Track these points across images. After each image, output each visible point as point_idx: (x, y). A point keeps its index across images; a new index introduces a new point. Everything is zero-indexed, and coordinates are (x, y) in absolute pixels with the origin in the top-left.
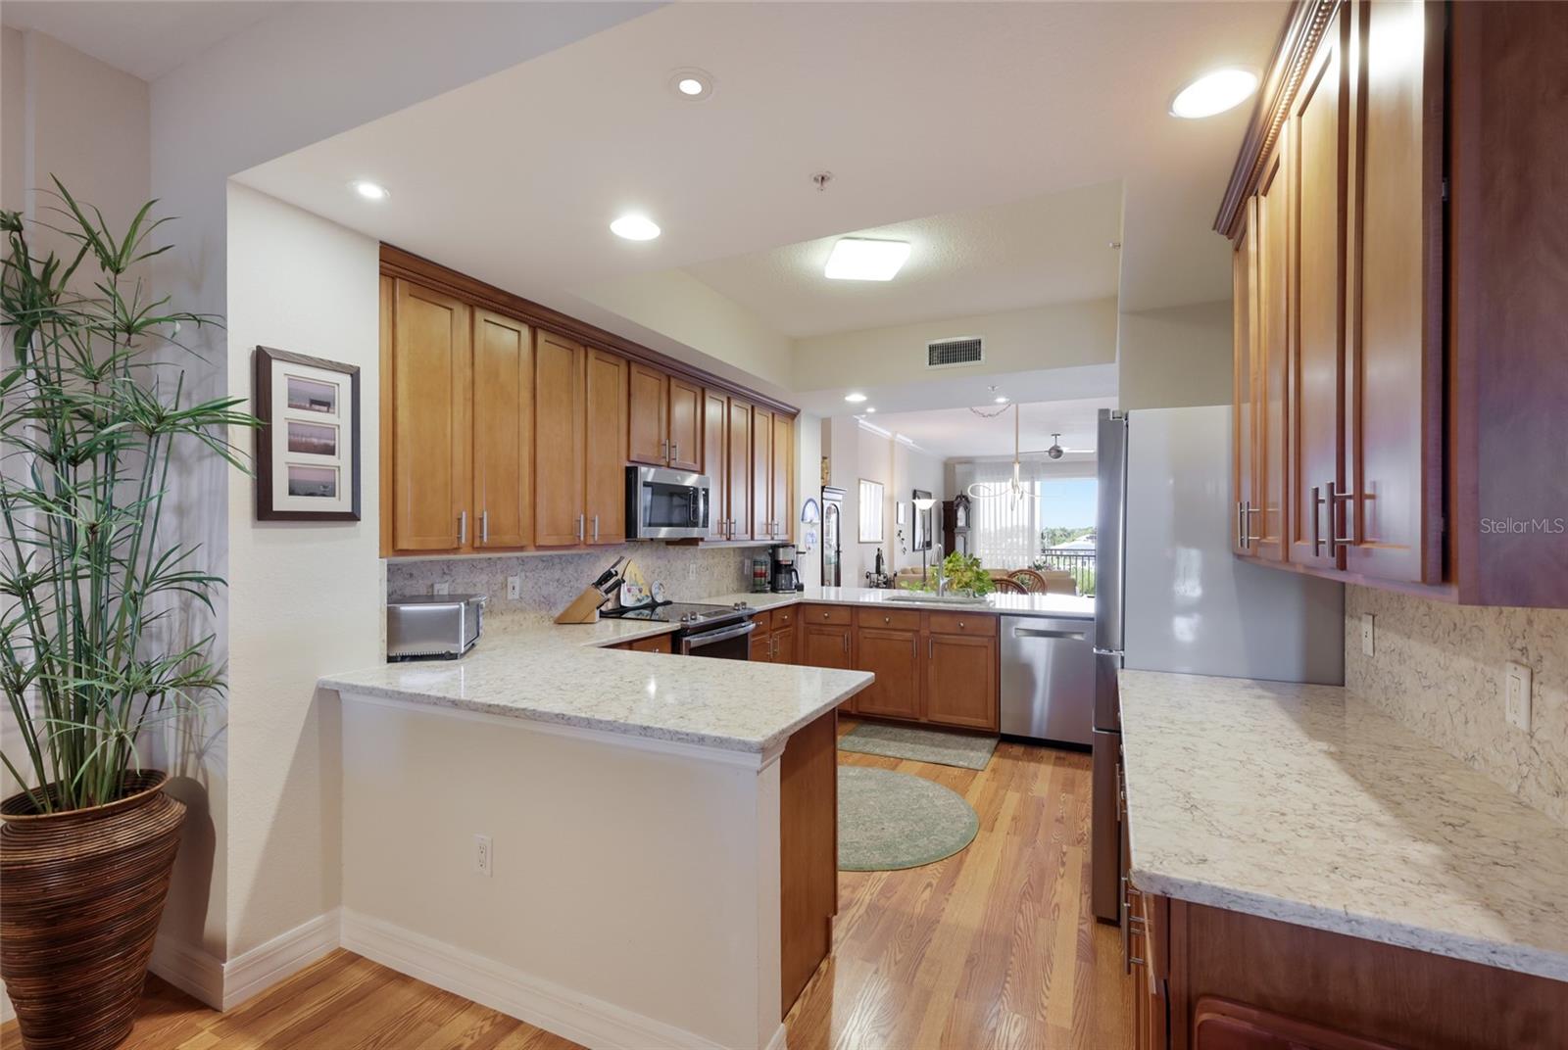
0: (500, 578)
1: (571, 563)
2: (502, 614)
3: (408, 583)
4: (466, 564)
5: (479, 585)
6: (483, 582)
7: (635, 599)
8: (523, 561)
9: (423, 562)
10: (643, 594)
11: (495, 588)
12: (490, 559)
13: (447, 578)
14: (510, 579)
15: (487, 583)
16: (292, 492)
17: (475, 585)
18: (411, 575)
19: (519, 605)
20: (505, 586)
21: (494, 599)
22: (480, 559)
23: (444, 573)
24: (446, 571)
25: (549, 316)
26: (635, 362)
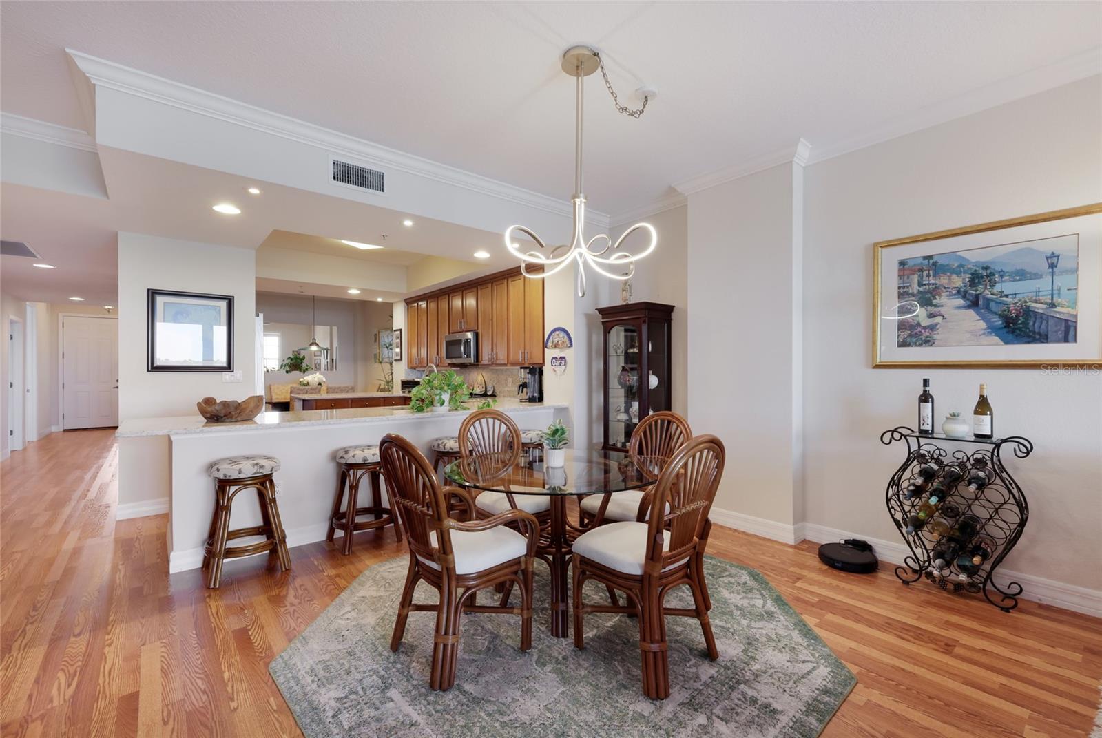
26: (451, 293)
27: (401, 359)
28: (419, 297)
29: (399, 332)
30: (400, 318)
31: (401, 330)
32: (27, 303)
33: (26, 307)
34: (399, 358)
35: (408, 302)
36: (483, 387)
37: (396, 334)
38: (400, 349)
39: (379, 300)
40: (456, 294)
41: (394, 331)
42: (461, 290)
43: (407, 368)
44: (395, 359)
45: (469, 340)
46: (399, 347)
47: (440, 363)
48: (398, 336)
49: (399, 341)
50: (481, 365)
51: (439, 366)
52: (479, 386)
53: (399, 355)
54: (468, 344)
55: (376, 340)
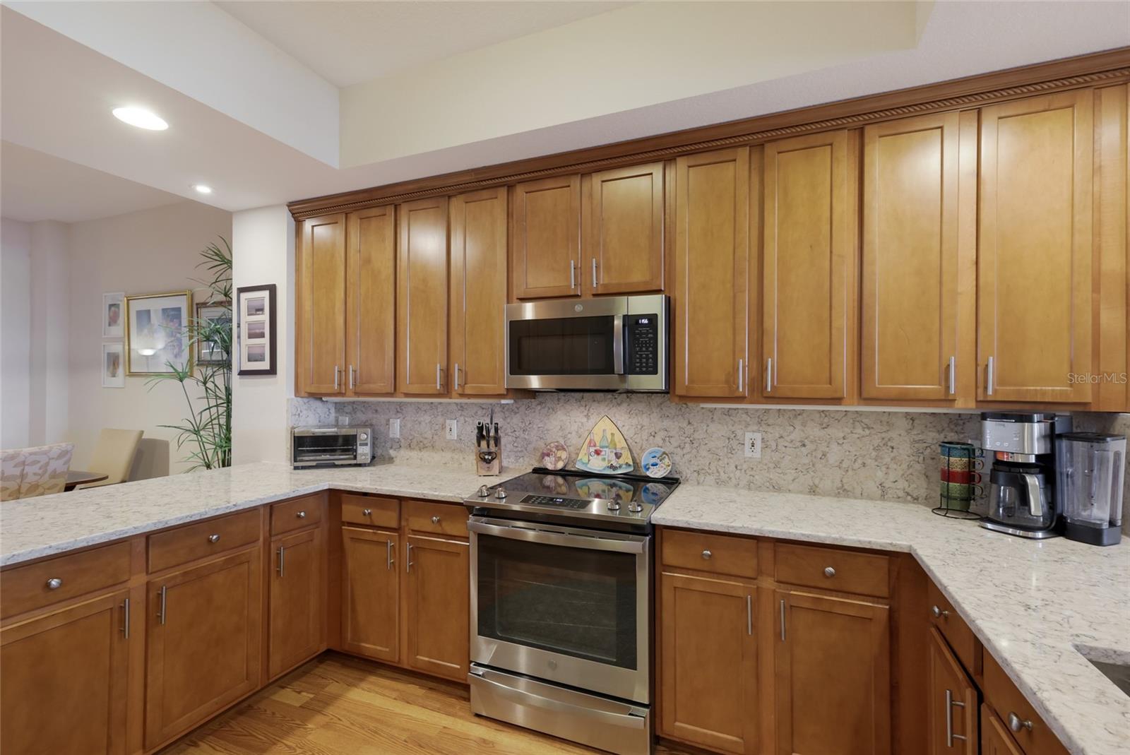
0: (440, 419)
1: (516, 413)
2: (442, 450)
3: (375, 416)
4: (413, 406)
5: (423, 423)
6: (427, 421)
7: (606, 464)
8: (461, 407)
9: (384, 402)
10: (621, 461)
11: (437, 427)
12: (432, 403)
13: (399, 415)
14: (448, 421)
15: (430, 422)
16: (249, 360)
17: (420, 423)
18: (376, 411)
19: (458, 445)
20: (443, 427)
21: (435, 437)
22: (424, 403)
23: (398, 412)
24: (399, 410)
26: (520, 182)
27: (272, 371)
28: (361, 197)
29: (266, 294)
31: (272, 289)
34: (265, 365)
35: (300, 211)
36: (618, 456)
37: (249, 300)
38: (266, 341)
39: (203, 190)
40: (550, 184)
41: (241, 290)
42: (577, 174)
43: (293, 396)
44: (243, 368)
45: (645, 321)
46: (262, 336)
47: (462, 386)
48: (257, 304)
49: (265, 317)
50: (682, 397)
51: (454, 394)
52: (598, 453)
53: (262, 359)
54: (640, 334)
55: (113, 320)
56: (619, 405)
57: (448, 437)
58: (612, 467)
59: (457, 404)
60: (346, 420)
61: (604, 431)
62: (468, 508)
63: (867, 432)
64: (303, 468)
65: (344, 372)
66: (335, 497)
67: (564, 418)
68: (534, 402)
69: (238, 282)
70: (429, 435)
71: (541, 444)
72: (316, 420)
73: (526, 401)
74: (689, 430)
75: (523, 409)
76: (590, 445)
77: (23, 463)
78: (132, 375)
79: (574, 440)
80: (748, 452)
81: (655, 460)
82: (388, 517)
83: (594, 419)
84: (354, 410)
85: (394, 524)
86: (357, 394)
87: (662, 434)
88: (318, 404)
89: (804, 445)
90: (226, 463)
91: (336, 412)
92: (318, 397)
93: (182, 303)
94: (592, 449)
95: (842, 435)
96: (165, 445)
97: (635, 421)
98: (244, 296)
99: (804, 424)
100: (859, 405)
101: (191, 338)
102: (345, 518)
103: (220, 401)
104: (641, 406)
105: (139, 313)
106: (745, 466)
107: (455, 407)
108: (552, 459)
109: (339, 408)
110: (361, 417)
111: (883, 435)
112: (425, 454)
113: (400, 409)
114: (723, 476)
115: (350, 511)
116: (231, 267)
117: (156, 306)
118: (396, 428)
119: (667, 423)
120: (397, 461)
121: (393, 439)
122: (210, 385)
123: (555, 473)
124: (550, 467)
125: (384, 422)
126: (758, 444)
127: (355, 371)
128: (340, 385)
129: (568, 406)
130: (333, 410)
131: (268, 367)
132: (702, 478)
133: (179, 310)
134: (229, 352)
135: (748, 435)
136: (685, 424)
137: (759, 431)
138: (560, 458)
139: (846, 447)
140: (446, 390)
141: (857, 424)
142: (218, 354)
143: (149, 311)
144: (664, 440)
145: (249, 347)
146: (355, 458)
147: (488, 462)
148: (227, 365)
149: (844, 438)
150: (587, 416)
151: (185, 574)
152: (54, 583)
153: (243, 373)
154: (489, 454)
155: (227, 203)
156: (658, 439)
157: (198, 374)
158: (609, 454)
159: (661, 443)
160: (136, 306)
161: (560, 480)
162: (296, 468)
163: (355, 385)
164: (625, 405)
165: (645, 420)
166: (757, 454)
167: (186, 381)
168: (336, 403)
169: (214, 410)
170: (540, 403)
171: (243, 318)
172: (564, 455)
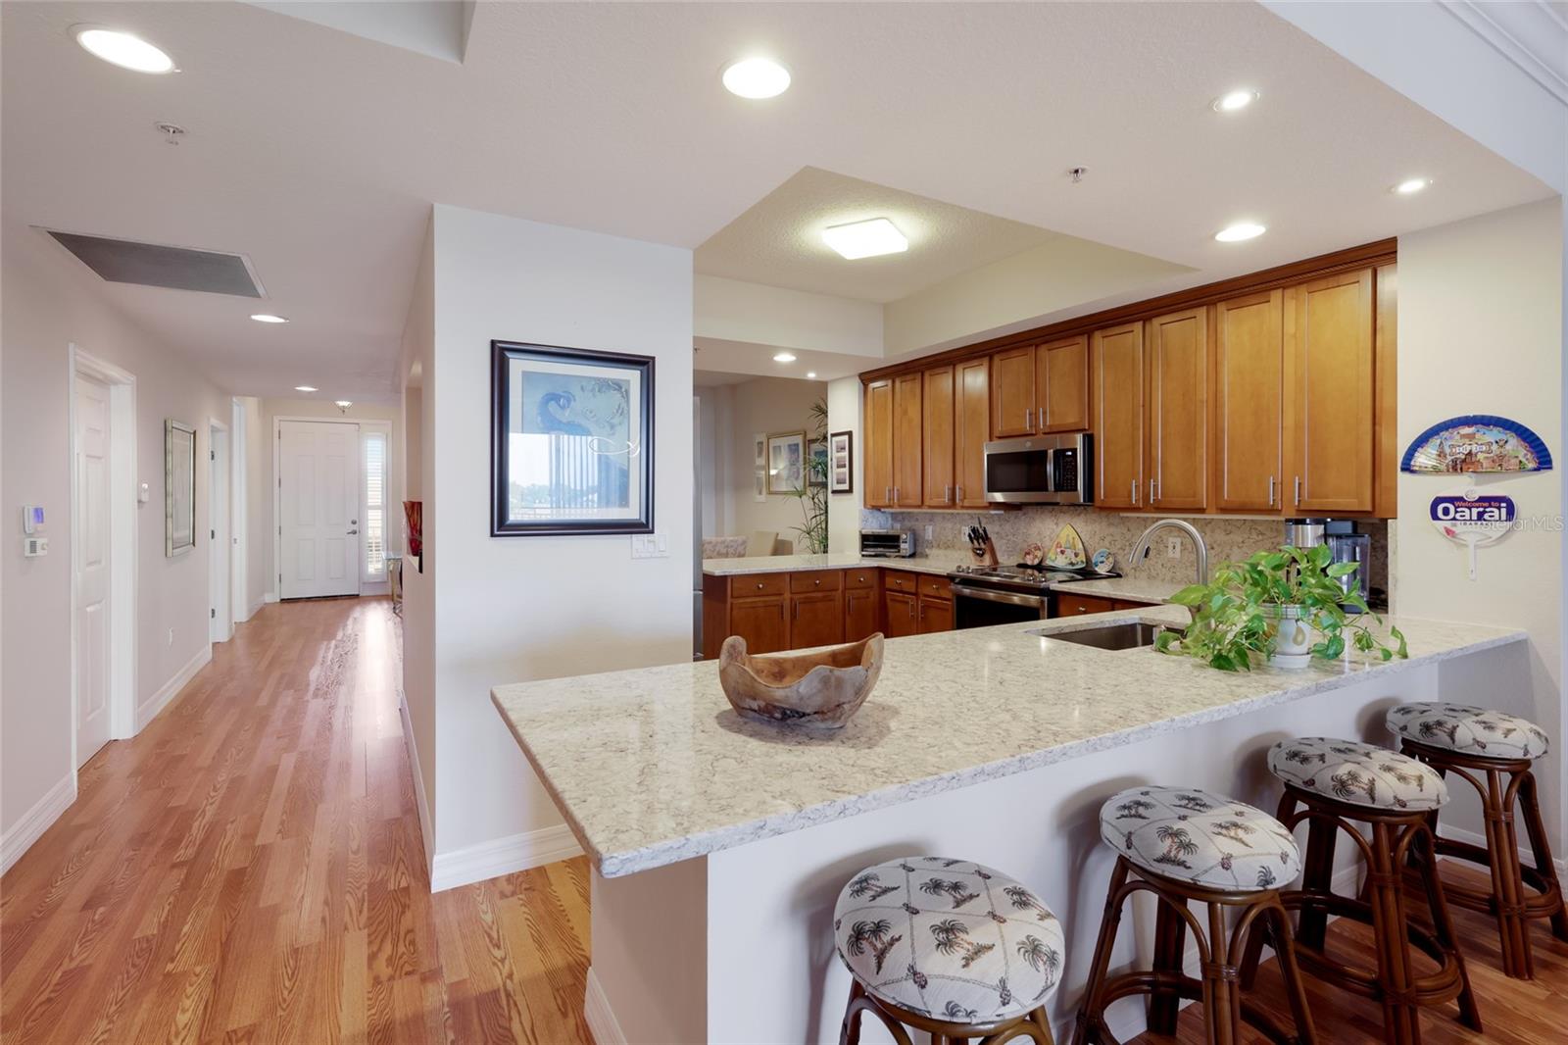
0: (958, 526)
1: (1008, 522)
2: (960, 549)
3: (916, 523)
4: (941, 516)
5: (947, 529)
6: (949, 527)
7: (1067, 561)
8: (971, 516)
9: (922, 513)
10: (1078, 559)
11: (956, 532)
12: (944, 513)
13: (930, 522)
15: (951, 528)
16: (838, 483)
17: (945, 529)
18: (917, 520)
21: (955, 539)
22: (940, 513)
23: (929, 519)
25: (924, 361)
26: (998, 352)
27: (850, 491)
28: (900, 367)
29: (846, 437)
30: (845, 410)
31: (850, 434)
32: (234, 399)
33: (231, 406)
34: (846, 487)
35: (866, 378)
36: (1076, 555)
37: (837, 442)
38: (846, 470)
39: (811, 376)
40: (1015, 353)
41: (833, 435)
42: (1031, 345)
43: (863, 507)
44: (835, 489)
45: (1070, 453)
46: (844, 466)
47: (962, 500)
48: (842, 445)
49: (846, 453)
50: (1102, 509)
51: (958, 506)
52: (1062, 552)
53: (845, 483)
54: (1067, 462)
55: (760, 453)
56: (1079, 515)
57: (963, 539)
58: (1072, 564)
59: (969, 514)
60: (898, 526)
61: (1068, 535)
62: (951, 578)
63: (1260, 537)
64: (867, 556)
65: (891, 491)
66: (882, 571)
67: (1041, 525)
68: (1020, 513)
69: (831, 430)
70: (950, 538)
71: (1025, 546)
72: (877, 525)
73: (1015, 512)
74: (1128, 536)
75: (1012, 518)
76: (1057, 547)
77: (727, 547)
78: (770, 493)
79: (1047, 543)
80: (1171, 554)
81: (1101, 559)
82: (909, 586)
83: (1061, 525)
84: (904, 519)
85: (913, 590)
86: (900, 506)
87: (1109, 539)
88: (877, 514)
89: (1213, 548)
90: (825, 552)
91: (892, 520)
92: (877, 508)
93: (799, 439)
94: (1059, 550)
95: (1241, 540)
96: (791, 543)
97: (1090, 528)
98: (835, 439)
99: (1213, 531)
100: (1217, 513)
101: (805, 469)
102: (887, 586)
103: (822, 512)
104: (1094, 516)
105: (774, 448)
106: (1169, 565)
107: (966, 517)
108: (1031, 556)
109: (894, 516)
110: (908, 524)
111: (1273, 540)
112: (949, 552)
113: (932, 518)
114: (1154, 573)
115: (890, 582)
116: (827, 416)
117: (784, 442)
118: (929, 532)
119: (1112, 530)
120: (930, 557)
121: (928, 541)
122: (816, 500)
123: (1032, 567)
124: (1029, 563)
125: (922, 528)
126: (1178, 548)
127: (898, 490)
128: (890, 500)
129: (1043, 516)
130: (890, 519)
131: (847, 488)
132: (1137, 574)
133: (797, 445)
134: (826, 477)
135: (1171, 539)
136: (1125, 531)
137: (1179, 536)
138: (1036, 556)
139: (1245, 549)
140: (953, 504)
141: (1253, 531)
142: (821, 479)
143: (780, 447)
144: (1110, 543)
145: (838, 474)
146: (899, 551)
147: (982, 555)
148: (824, 485)
149: (1243, 542)
150: (1057, 524)
151: (806, 598)
152: (761, 586)
153: (834, 492)
154: (980, 549)
155: (824, 378)
156: (1107, 543)
157: (810, 491)
158: (1069, 553)
159: (1108, 545)
160: (774, 442)
161: (1036, 573)
162: (863, 556)
163: (898, 500)
164: (1082, 515)
165: (1096, 527)
166: (1178, 555)
167: (804, 497)
168: (892, 514)
169: (818, 518)
170: (1025, 514)
171: (834, 455)
172: (1039, 554)
